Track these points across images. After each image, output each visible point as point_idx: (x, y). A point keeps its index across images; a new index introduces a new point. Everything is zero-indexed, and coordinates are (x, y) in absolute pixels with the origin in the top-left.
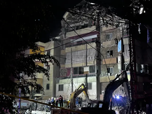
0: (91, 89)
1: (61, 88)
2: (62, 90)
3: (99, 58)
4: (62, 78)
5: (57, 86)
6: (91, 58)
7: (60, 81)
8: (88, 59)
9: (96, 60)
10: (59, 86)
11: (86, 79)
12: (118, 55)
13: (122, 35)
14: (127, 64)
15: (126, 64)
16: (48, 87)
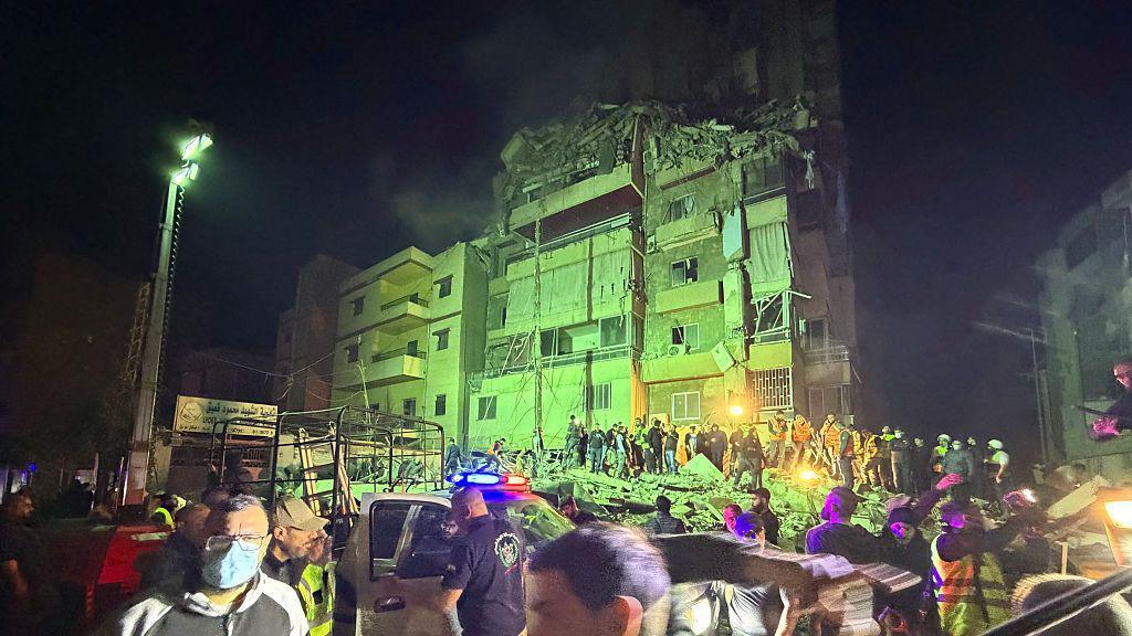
0: (606, 407)
1: (488, 409)
2: (492, 415)
3: (639, 288)
4: (492, 374)
5: (474, 401)
6: (608, 288)
7: (486, 383)
8: (596, 292)
9: (630, 292)
10: (483, 401)
11: (588, 370)
12: (725, 270)
13: (741, 194)
14: (766, 303)
15: (759, 303)
16: (441, 408)
